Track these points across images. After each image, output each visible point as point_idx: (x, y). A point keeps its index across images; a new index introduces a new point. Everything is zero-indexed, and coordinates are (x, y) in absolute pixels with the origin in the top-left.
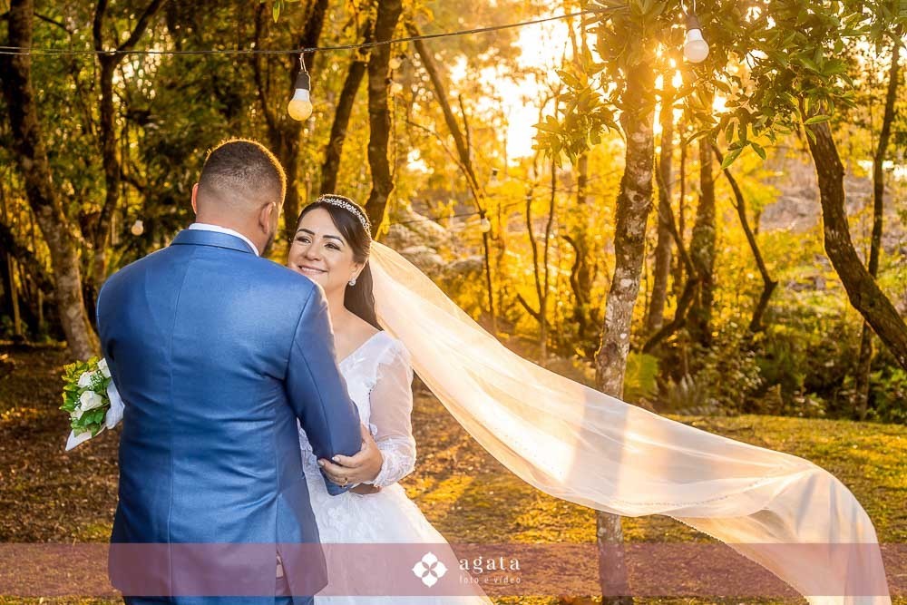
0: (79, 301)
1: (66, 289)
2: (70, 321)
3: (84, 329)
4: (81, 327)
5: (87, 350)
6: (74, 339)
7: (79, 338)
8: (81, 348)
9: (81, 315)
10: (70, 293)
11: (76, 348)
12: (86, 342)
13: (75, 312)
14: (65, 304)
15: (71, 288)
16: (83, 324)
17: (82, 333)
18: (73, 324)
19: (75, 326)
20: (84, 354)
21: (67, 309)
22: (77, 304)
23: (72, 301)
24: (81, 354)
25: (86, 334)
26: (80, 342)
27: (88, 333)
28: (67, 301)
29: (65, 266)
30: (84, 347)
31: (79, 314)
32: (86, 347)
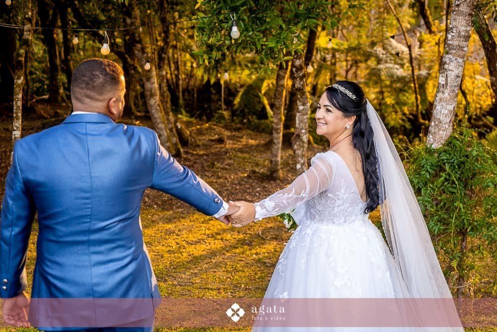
0: (156, 95)
1: (149, 89)
2: (151, 106)
3: (159, 111)
4: (157, 109)
5: (160, 122)
6: (153, 116)
7: (156, 116)
8: (156, 121)
9: (157, 103)
10: (151, 91)
11: (154, 121)
12: (160, 118)
13: (154, 101)
14: (148, 97)
15: (151, 88)
16: (158, 108)
17: (158, 113)
18: (153, 108)
19: (153, 109)
20: (158, 124)
21: (150, 99)
22: (155, 97)
23: (152, 95)
24: (157, 124)
25: (160, 114)
26: (156, 118)
27: (161, 113)
28: (149, 95)
29: (149, 76)
30: (159, 121)
31: (156, 102)
32: (159, 120)
